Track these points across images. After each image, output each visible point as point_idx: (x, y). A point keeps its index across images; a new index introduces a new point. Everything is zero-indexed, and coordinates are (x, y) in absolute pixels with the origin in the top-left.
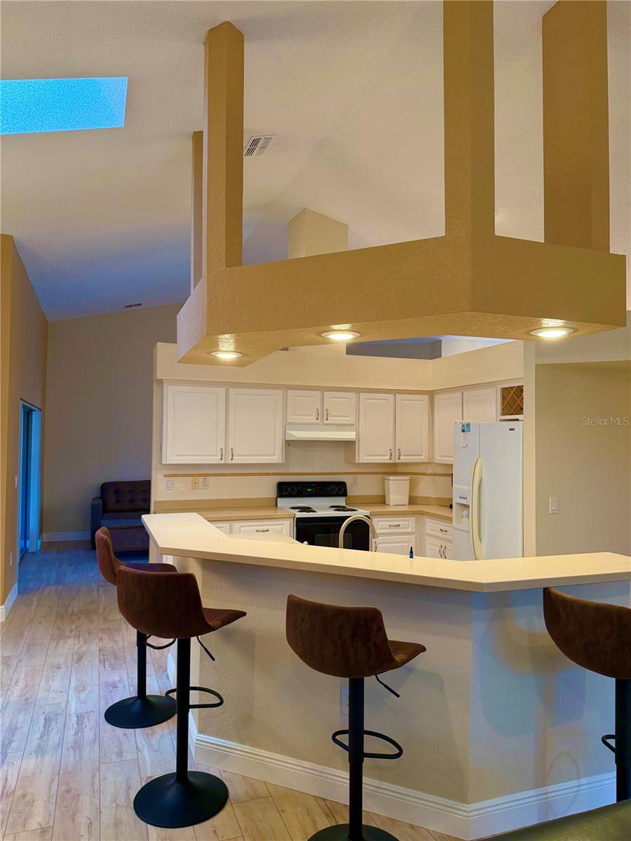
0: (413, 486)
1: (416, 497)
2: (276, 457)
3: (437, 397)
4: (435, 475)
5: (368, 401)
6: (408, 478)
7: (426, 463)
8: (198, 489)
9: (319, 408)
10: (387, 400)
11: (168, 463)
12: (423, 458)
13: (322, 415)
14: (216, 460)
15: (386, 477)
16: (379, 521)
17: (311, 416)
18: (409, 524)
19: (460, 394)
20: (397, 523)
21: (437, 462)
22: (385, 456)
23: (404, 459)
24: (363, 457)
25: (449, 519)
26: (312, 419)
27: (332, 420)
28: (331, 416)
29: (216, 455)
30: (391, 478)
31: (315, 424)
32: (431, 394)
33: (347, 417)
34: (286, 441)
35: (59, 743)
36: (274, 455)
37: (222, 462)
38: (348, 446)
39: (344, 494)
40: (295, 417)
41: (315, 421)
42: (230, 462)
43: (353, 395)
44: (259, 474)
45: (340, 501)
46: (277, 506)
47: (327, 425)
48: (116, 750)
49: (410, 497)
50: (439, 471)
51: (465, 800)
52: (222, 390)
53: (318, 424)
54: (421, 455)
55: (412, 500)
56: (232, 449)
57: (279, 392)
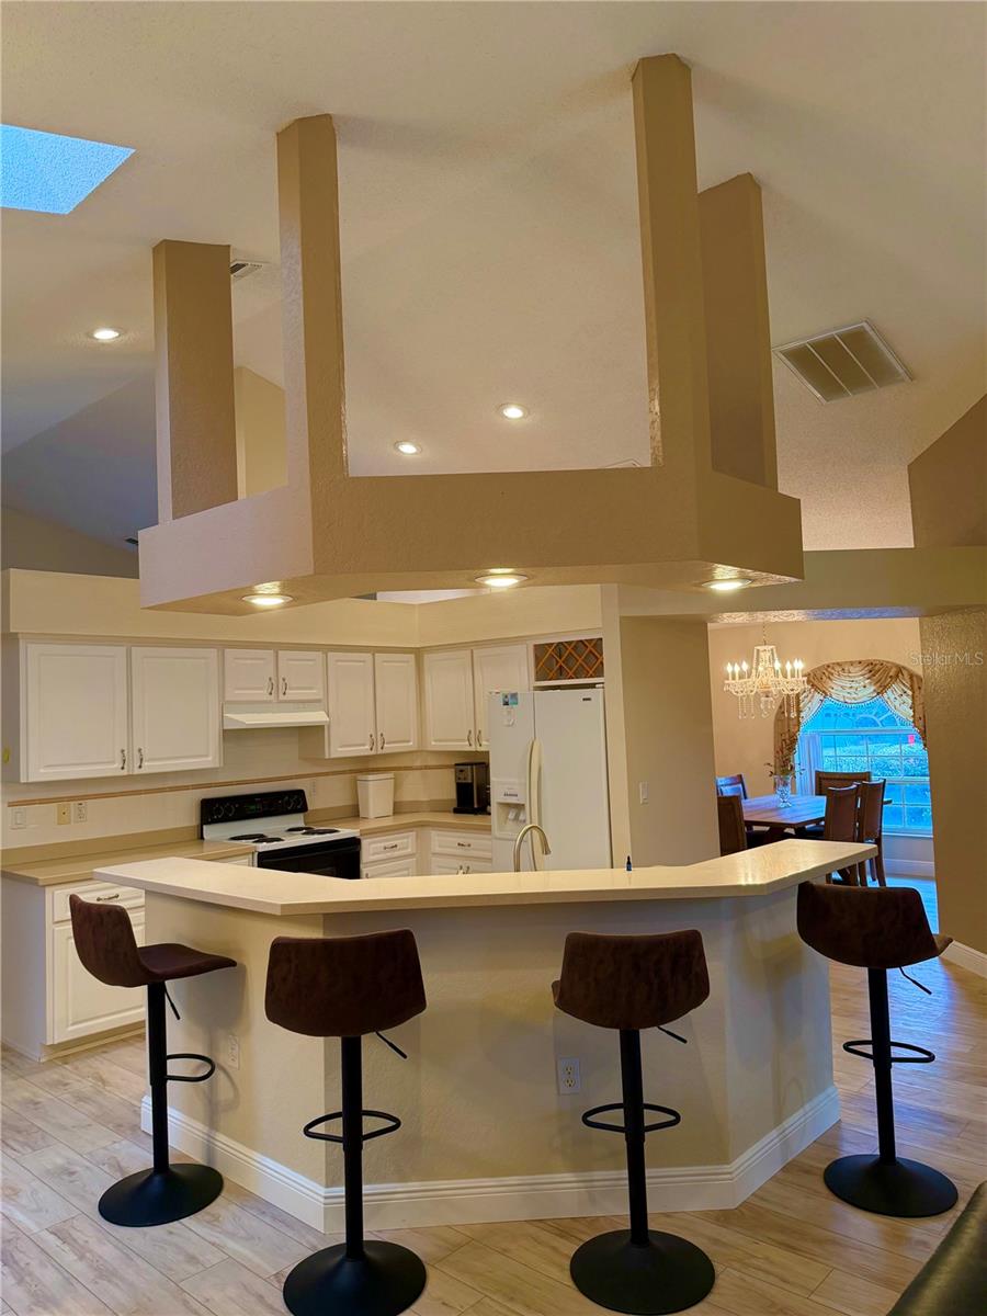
0: (397, 787)
1: (401, 802)
2: (210, 758)
3: (427, 658)
4: (427, 767)
5: (339, 663)
6: (391, 775)
7: (416, 752)
8: (70, 823)
9: (272, 677)
10: (364, 662)
11: (31, 780)
12: (411, 745)
13: (277, 686)
14: (113, 769)
15: (360, 777)
16: (370, 844)
17: (261, 689)
18: (407, 842)
19: (469, 652)
20: (394, 843)
21: (429, 749)
22: (364, 745)
23: (389, 748)
24: (337, 748)
25: (488, 829)
26: (263, 694)
27: (292, 694)
28: (291, 689)
29: (113, 762)
30: (371, 777)
31: (265, 702)
32: (418, 653)
33: (311, 688)
34: (224, 731)
35: (67, 1279)
36: (207, 756)
37: (125, 772)
38: (311, 735)
39: (304, 809)
40: (237, 692)
41: (266, 697)
42: (137, 771)
43: (318, 655)
44: (172, 789)
45: (297, 820)
46: (202, 838)
47: (286, 702)
48: (181, 1258)
49: (395, 803)
50: (432, 762)
51: (724, 1158)
52: (123, 650)
53: (270, 702)
54: (408, 741)
55: (398, 809)
56: (140, 750)
57: (213, 653)
